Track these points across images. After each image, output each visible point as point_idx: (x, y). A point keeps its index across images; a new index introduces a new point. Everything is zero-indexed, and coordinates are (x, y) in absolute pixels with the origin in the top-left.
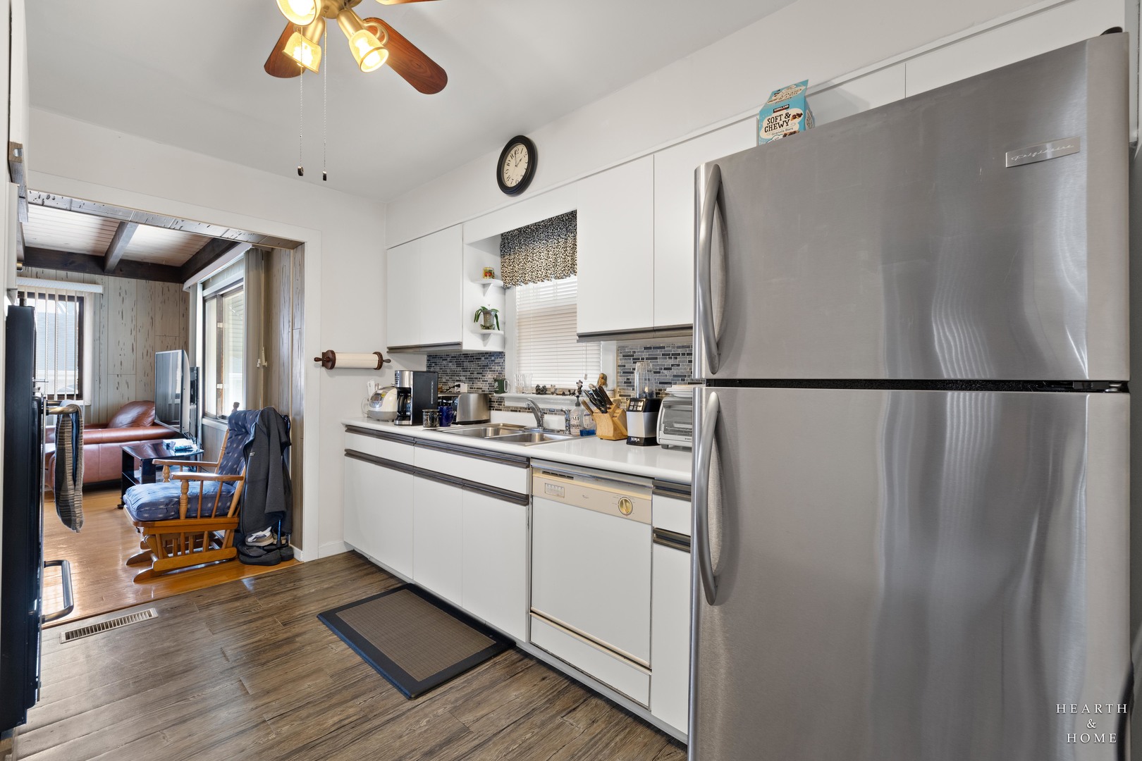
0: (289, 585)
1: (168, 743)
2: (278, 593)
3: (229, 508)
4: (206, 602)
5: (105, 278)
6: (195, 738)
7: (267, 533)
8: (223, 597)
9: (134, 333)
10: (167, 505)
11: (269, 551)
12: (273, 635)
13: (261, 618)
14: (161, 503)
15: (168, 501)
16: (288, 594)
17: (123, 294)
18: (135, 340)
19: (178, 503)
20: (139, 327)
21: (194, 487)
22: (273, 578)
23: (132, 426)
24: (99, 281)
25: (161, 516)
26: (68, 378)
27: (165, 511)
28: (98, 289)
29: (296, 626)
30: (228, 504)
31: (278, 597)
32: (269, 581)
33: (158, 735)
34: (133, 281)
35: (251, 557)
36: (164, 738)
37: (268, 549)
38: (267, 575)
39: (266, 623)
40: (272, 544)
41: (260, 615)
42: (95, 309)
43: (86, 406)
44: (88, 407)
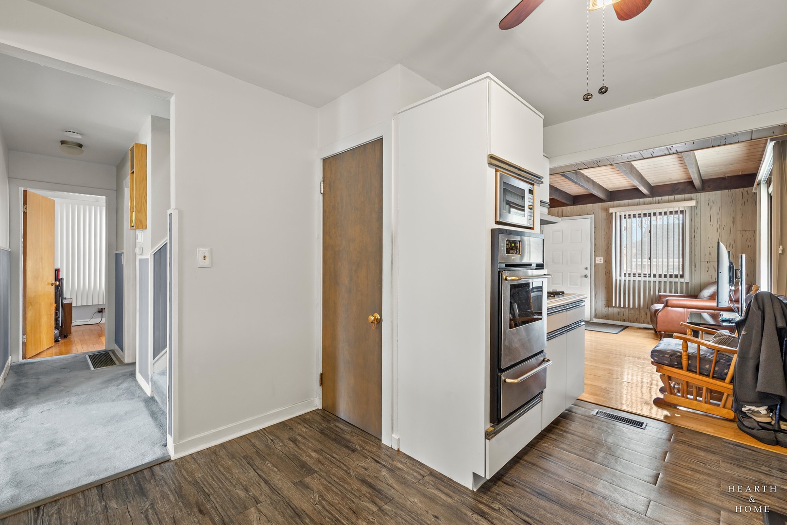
0: (763, 468)
1: (581, 499)
2: (745, 468)
3: (726, 374)
4: (681, 438)
5: (698, 195)
6: (593, 509)
7: (763, 410)
8: (696, 442)
9: (719, 231)
10: (671, 356)
11: (764, 428)
12: (705, 493)
13: (709, 475)
14: (667, 353)
15: (672, 353)
16: (754, 473)
17: (711, 204)
18: (720, 236)
19: (681, 356)
20: (723, 226)
21: (692, 348)
22: (755, 453)
23: (710, 299)
24: (694, 198)
25: (666, 362)
26: (675, 264)
27: (669, 360)
28: (693, 203)
29: (733, 502)
30: (726, 371)
31: (742, 470)
32: (747, 453)
33: (581, 491)
34: (719, 192)
35: (744, 425)
36: (582, 494)
37: (763, 427)
38: (750, 448)
39: (708, 481)
40: (769, 423)
41: (711, 472)
42: (691, 217)
43: (686, 282)
44: (687, 283)
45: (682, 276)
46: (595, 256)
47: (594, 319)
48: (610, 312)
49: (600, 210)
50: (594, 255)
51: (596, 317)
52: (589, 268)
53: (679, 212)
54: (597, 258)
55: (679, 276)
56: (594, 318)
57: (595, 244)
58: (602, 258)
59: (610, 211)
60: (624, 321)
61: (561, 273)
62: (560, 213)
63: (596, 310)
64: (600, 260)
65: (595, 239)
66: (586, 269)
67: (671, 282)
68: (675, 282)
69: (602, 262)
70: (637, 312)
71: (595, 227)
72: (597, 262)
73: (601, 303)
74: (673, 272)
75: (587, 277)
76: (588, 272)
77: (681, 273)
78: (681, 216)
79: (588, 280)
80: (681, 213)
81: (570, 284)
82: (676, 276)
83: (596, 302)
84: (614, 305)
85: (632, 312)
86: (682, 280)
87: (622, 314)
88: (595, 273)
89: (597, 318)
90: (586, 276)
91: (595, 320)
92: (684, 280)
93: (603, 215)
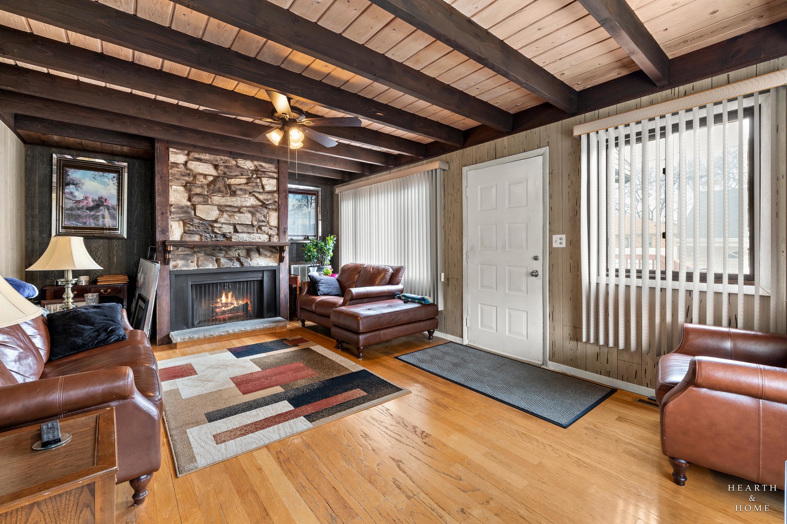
42: (777, 120)
43: (762, 297)
44: (765, 299)
45: (750, 279)
46: (552, 232)
47: (550, 363)
48: (579, 351)
49: (560, 136)
50: (550, 231)
51: (553, 358)
52: (541, 258)
53: (741, 113)
54: (554, 237)
55: (741, 280)
56: (550, 360)
57: (551, 208)
58: (564, 236)
59: (576, 133)
60: (608, 374)
61: (495, 267)
62: (493, 152)
63: (553, 344)
64: (560, 241)
65: (551, 197)
66: (536, 258)
67: (718, 294)
68: (729, 294)
69: (564, 245)
70: (637, 360)
71: (551, 173)
72: (555, 245)
73: (563, 331)
74: (724, 268)
75: (536, 276)
76: (538, 266)
77: (747, 271)
78: (746, 122)
79: (538, 282)
80: (745, 116)
81: (510, 289)
82: (733, 279)
83: (553, 328)
84: (584, 340)
85: (626, 357)
86: (750, 290)
87: (603, 358)
88: (552, 267)
89: (555, 362)
90: (534, 274)
91: (552, 366)
92: (757, 290)
93: (565, 145)
